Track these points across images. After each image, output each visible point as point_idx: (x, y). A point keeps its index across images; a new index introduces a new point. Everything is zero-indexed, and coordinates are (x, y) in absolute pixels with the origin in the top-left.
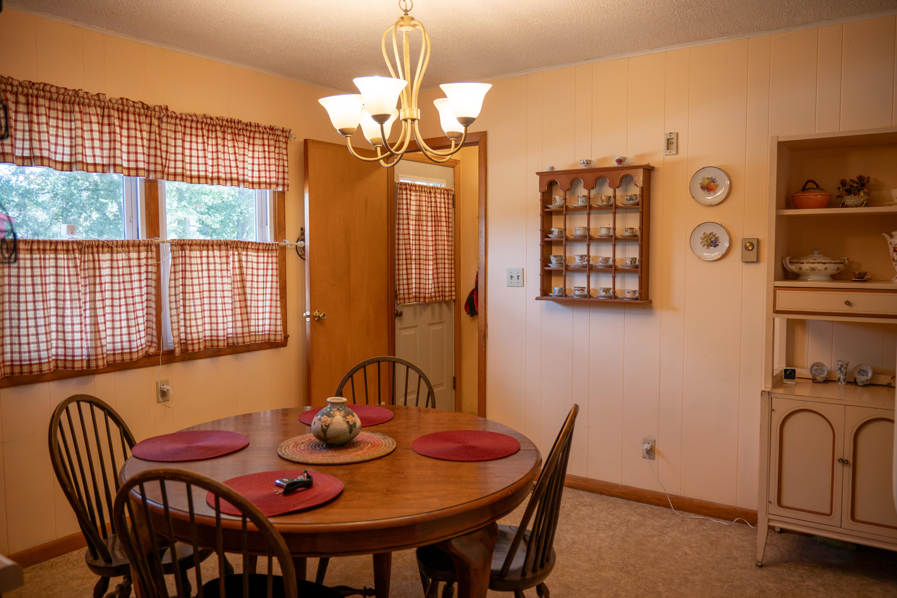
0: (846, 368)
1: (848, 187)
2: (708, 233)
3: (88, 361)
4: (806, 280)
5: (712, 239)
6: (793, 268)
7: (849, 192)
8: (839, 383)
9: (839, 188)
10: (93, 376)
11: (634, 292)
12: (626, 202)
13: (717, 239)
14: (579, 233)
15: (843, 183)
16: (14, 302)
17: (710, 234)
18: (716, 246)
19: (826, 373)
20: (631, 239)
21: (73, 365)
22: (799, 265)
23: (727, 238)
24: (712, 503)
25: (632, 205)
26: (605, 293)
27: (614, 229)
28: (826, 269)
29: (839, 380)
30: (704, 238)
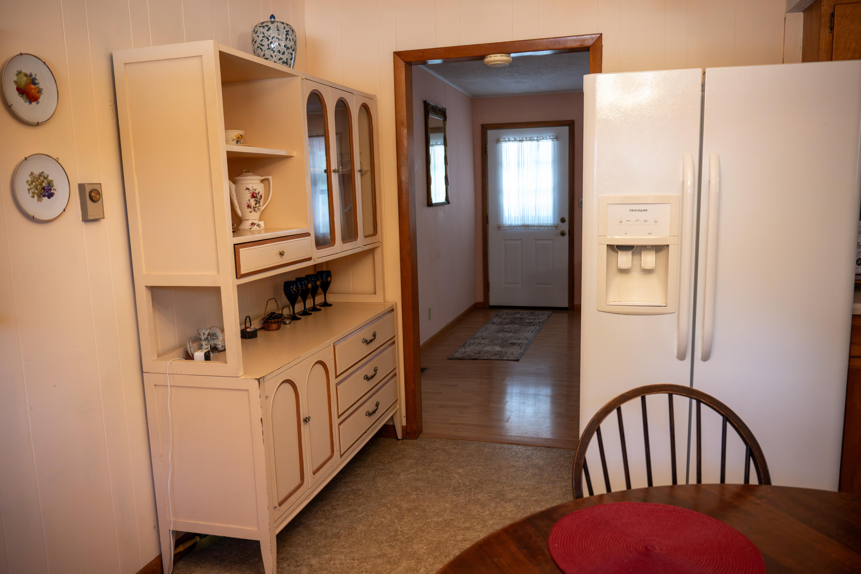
2: (37, 173)
5: (44, 184)
13: (50, 184)
17: (40, 175)
18: (51, 195)
30: (32, 183)
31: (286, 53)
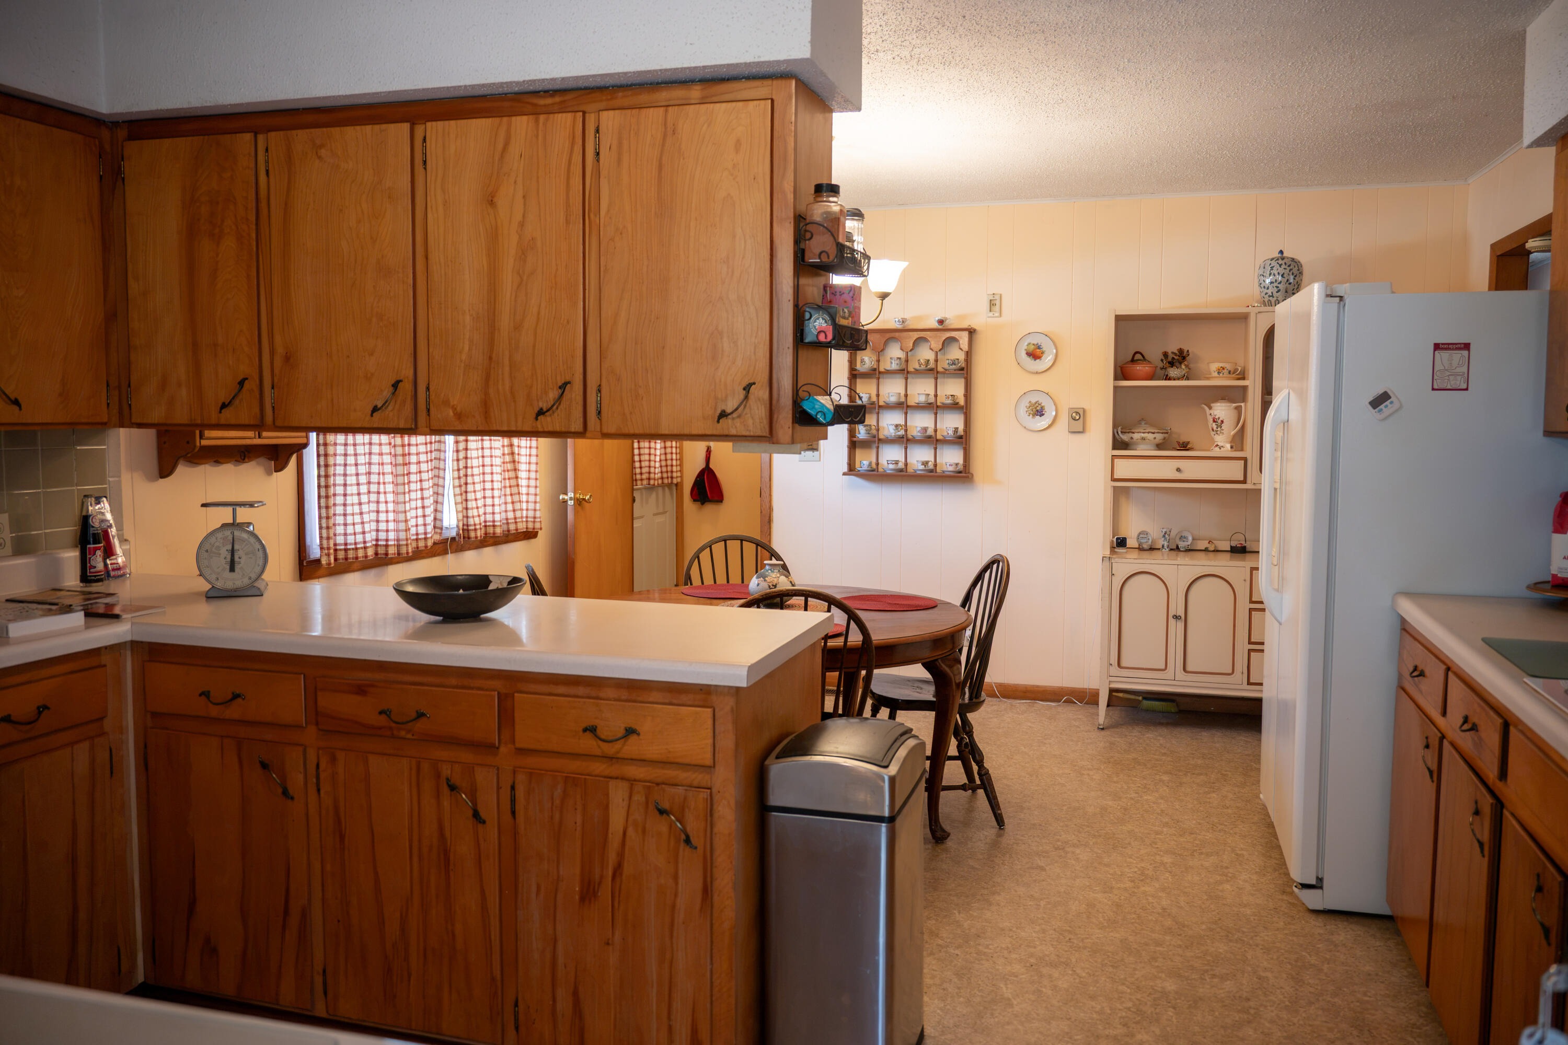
0: (1169, 535)
1: (1170, 359)
2: (1033, 401)
3: (399, 546)
4: (1136, 450)
5: (1038, 408)
6: (1125, 437)
7: (1172, 364)
8: (1164, 550)
9: (1162, 360)
10: (386, 567)
11: (957, 464)
12: (947, 367)
13: (1042, 408)
14: (893, 399)
15: (1165, 355)
16: (339, 475)
17: (1036, 403)
18: (1042, 415)
19: (1150, 541)
20: (954, 406)
21: (387, 551)
22: (1131, 435)
23: (1054, 408)
24: (1038, 686)
25: (955, 370)
26: (923, 466)
27: (936, 396)
28: (1155, 438)
29: (1163, 546)
30: (1029, 407)
31: (1270, 288)
